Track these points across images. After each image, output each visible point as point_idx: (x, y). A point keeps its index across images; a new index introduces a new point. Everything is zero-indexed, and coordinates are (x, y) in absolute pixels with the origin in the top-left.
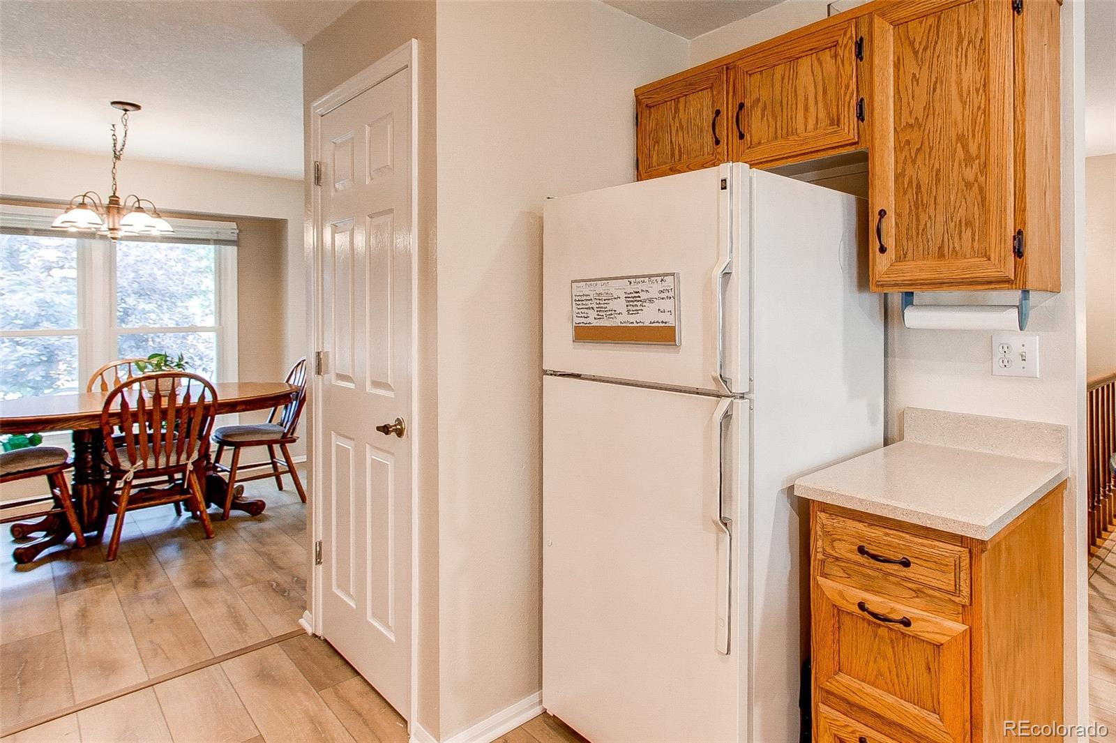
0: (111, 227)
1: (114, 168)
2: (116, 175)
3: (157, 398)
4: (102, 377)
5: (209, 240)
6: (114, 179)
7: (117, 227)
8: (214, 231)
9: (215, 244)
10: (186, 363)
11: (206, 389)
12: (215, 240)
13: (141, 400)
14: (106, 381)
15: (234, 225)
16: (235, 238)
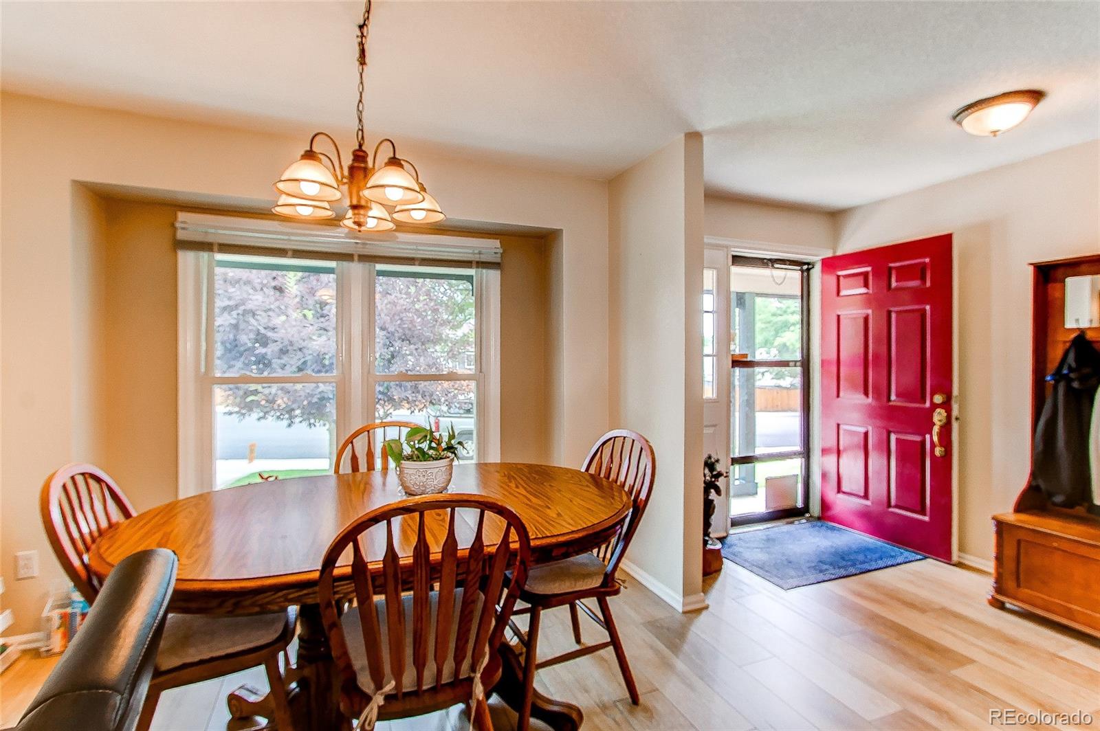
0: (355, 202)
1: (360, 101)
2: (363, 113)
3: (422, 549)
4: (353, 445)
5: (470, 262)
6: (360, 120)
7: (363, 203)
8: (476, 251)
9: (477, 267)
10: (460, 443)
11: (513, 530)
12: (478, 262)
13: (391, 554)
14: (356, 453)
15: (497, 243)
16: (499, 260)
